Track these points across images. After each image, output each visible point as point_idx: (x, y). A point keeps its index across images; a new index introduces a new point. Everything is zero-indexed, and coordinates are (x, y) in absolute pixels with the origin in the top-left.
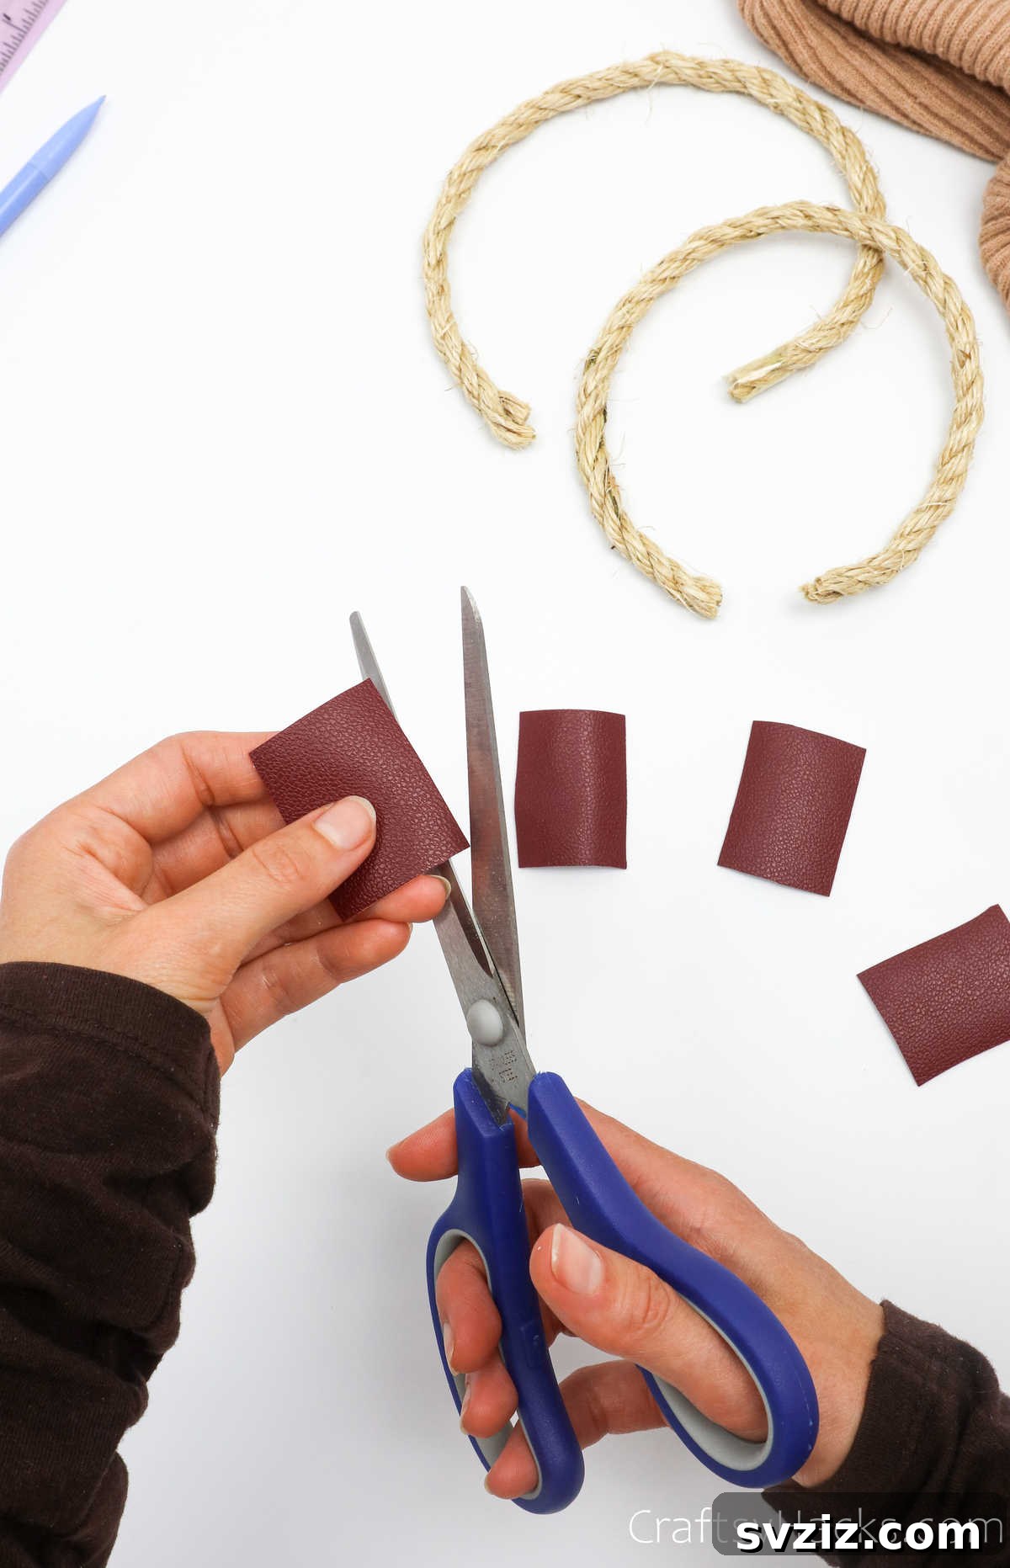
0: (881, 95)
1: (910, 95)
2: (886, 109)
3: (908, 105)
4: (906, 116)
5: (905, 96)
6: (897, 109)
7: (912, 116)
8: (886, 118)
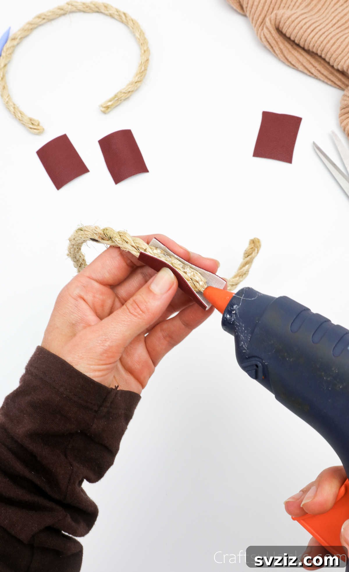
0: (304, 67)
1: (314, 66)
2: (306, 71)
3: (313, 70)
4: (312, 74)
5: (312, 67)
6: (309, 71)
7: (314, 74)
8: (306, 74)
